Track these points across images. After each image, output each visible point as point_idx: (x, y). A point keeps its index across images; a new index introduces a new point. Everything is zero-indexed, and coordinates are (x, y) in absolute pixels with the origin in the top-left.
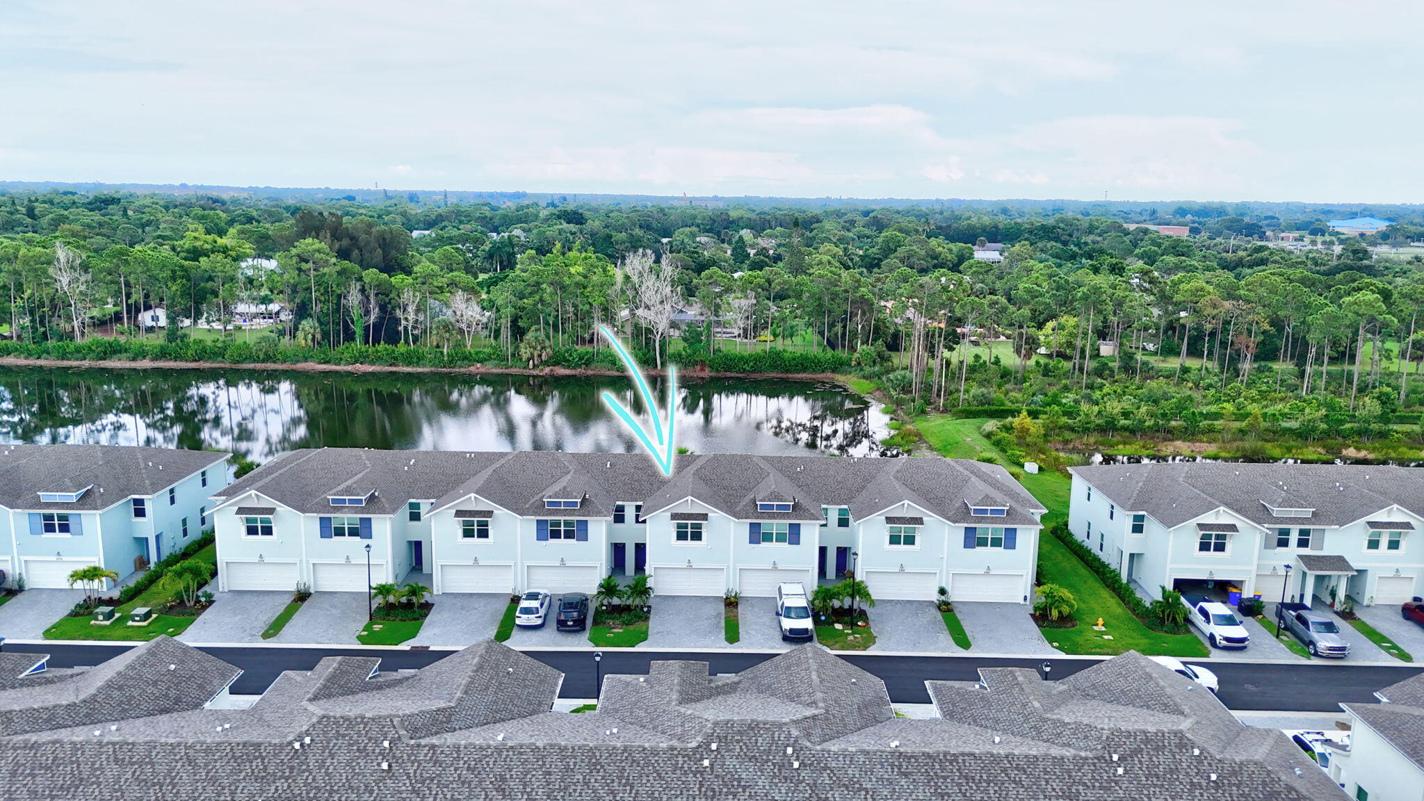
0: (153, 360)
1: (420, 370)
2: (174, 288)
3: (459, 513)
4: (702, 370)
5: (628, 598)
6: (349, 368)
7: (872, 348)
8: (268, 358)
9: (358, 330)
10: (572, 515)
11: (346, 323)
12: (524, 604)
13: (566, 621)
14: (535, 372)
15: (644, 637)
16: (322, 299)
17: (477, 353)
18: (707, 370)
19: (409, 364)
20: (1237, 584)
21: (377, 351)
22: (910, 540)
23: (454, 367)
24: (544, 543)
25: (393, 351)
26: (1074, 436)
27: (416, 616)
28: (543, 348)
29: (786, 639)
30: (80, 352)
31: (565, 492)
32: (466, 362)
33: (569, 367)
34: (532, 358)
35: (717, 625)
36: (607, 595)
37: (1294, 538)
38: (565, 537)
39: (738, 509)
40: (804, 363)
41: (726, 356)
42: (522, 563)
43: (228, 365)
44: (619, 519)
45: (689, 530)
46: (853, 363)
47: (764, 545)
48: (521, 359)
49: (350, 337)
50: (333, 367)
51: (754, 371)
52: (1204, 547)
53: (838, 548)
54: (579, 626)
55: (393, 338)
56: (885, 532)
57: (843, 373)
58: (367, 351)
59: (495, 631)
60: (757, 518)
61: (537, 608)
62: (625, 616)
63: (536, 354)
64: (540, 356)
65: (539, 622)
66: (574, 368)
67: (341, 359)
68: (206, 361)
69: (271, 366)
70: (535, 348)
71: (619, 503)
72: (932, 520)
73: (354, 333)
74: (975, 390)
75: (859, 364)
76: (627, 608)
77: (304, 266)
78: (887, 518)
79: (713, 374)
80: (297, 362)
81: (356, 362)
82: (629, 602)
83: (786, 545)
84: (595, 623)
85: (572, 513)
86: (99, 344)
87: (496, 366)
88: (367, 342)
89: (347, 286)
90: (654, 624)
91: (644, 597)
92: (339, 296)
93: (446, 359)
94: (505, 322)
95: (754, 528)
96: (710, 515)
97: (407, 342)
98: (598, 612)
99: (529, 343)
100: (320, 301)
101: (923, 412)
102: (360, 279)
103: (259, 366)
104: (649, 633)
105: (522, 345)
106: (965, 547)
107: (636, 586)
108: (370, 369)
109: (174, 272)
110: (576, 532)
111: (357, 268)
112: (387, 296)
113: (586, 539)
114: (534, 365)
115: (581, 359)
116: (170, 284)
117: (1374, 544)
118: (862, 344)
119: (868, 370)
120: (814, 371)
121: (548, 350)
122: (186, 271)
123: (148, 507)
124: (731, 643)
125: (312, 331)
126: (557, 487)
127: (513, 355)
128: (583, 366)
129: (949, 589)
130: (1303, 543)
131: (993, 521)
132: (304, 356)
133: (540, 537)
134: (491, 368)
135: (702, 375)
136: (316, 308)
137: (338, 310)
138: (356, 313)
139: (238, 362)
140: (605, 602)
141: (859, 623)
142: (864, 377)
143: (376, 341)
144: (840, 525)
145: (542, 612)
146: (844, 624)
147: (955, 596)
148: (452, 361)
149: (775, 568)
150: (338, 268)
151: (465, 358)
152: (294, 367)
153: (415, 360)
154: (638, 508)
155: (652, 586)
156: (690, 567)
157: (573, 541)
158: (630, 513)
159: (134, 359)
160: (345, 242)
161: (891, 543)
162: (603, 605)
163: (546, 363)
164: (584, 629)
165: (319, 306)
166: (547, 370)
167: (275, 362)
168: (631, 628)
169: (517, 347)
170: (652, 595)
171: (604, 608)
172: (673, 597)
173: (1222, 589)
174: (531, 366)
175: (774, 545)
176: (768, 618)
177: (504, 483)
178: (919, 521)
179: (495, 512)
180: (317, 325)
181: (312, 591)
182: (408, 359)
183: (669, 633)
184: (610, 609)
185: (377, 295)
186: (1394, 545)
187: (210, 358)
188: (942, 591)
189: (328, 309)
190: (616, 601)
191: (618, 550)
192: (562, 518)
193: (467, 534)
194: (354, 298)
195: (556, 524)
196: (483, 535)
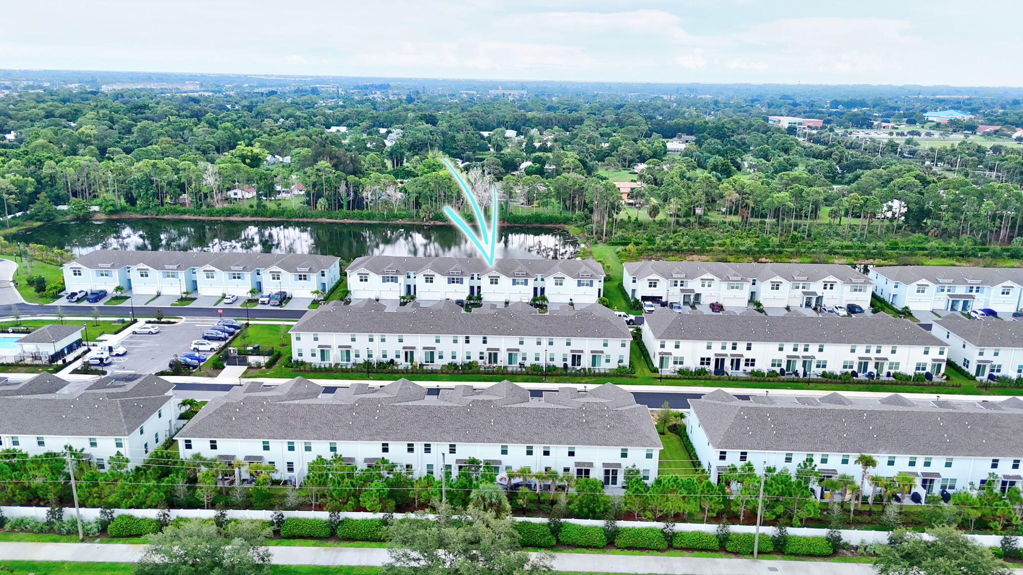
1: (374, 222)
2: (261, 184)
3: (424, 275)
4: (504, 223)
5: (476, 301)
6: (342, 221)
7: (582, 212)
8: (303, 216)
9: (345, 203)
11: (339, 200)
14: (427, 224)
17: (398, 214)
18: (506, 223)
19: (369, 219)
20: (661, 298)
21: (354, 213)
22: (561, 284)
23: (389, 221)
25: (362, 213)
26: (653, 253)
28: (430, 212)
30: (219, 213)
31: (456, 269)
33: (442, 221)
34: (425, 217)
36: (469, 300)
37: (679, 283)
38: (456, 283)
39: (509, 275)
40: (551, 220)
41: (514, 216)
42: (444, 291)
43: (285, 219)
44: (472, 278)
45: (494, 281)
46: (573, 220)
47: (517, 286)
48: (420, 217)
49: (341, 206)
50: (334, 221)
52: (650, 286)
53: (540, 287)
55: (361, 207)
56: (553, 281)
57: (568, 224)
58: (349, 213)
60: (515, 278)
62: (475, 305)
63: (427, 215)
64: (429, 216)
66: (444, 222)
67: (338, 217)
68: (275, 217)
69: (305, 220)
70: (426, 212)
71: (472, 273)
72: (568, 278)
73: (343, 204)
74: (619, 233)
75: (576, 220)
76: (476, 303)
77: (320, 174)
78: (555, 278)
79: (509, 225)
80: (317, 218)
81: (345, 218)
83: (523, 286)
85: (458, 276)
86: (227, 209)
87: (409, 220)
88: (349, 209)
89: (339, 183)
91: (480, 300)
92: (336, 188)
93: (385, 217)
94: (412, 199)
95: (514, 281)
96: (500, 276)
97: (367, 209)
98: (467, 304)
99: (423, 210)
100: (328, 190)
101: (596, 243)
102: (346, 179)
103: (300, 220)
105: (420, 211)
106: (578, 286)
107: (478, 298)
108: (352, 221)
109: (261, 176)
110: (460, 281)
111: (344, 174)
112: (358, 187)
113: (462, 284)
114: (426, 220)
116: (259, 182)
117: (703, 286)
118: (579, 210)
119: (579, 223)
120: (555, 224)
121: (432, 213)
122: (266, 176)
123: (326, 273)
125: (324, 204)
126: (453, 268)
127: (416, 216)
129: (573, 299)
130: (682, 285)
131: (587, 278)
132: (320, 215)
133: (449, 283)
134: (407, 222)
135: (504, 225)
136: (326, 193)
137: (335, 194)
138: (344, 195)
139: (290, 218)
141: (545, 308)
142: (578, 227)
143: (353, 209)
144: (541, 280)
146: (540, 308)
147: (573, 302)
148: (388, 218)
149: (520, 293)
150: (336, 175)
151: (394, 217)
152: (314, 220)
153: (372, 217)
154: (478, 274)
155: (483, 298)
156: (495, 293)
157: (458, 284)
158: (476, 277)
159: (243, 217)
160: (335, 160)
161: (556, 285)
162: (468, 302)
163: (432, 220)
166: (432, 222)
167: (306, 218)
169: (418, 212)
170: (483, 300)
172: (490, 301)
173: (655, 299)
174: (424, 221)
175: (520, 286)
178: (564, 278)
179: (435, 275)
180: (326, 201)
181: (379, 298)
182: (369, 217)
184: (470, 304)
185: (353, 187)
186: (709, 286)
187: (277, 216)
188: (571, 300)
189: (331, 194)
190: (472, 302)
191: (472, 288)
192: (455, 277)
193: (427, 281)
194: (343, 189)
195: (453, 279)
196: (432, 282)
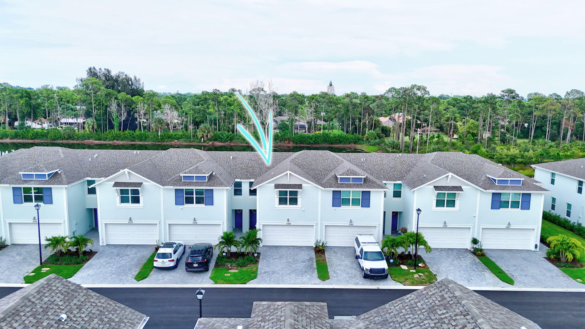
0: (11, 139)
1: (146, 143)
2: (22, 102)
3: (118, 185)
4: (289, 143)
5: (243, 246)
6: (111, 142)
7: (374, 132)
8: (70, 138)
9: (116, 124)
10: (201, 186)
11: (109, 119)
12: (161, 251)
13: (192, 264)
14: (204, 144)
15: (253, 276)
16: (97, 107)
17: (175, 135)
18: (291, 143)
19: (141, 140)
21: (125, 134)
22: (451, 203)
23: (164, 142)
24: (181, 207)
25: (133, 134)
27: (78, 261)
28: (209, 132)
29: (366, 276)
31: (197, 170)
32: (170, 139)
33: (222, 142)
34: (203, 137)
35: (311, 267)
36: (227, 244)
38: (196, 203)
39: (324, 182)
40: (340, 139)
41: (301, 136)
42: (165, 222)
43: (49, 142)
44: (238, 192)
45: (288, 196)
46: (365, 139)
47: (343, 207)
48: (197, 138)
49: (112, 127)
50: (103, 142)
51: (315, 143)
53: (393, 212)
54: (204, 267)
55: (134, 128)
56: (432, 197)
57: (359, 144)
58: (120, 134)
59: (137, 272)
60: (339, 187)
61: (171, 254)
62: (240, 260)
63: (205, 134)
64: (207, 136)
65: (172, 264)
66: (224, 142)
67: (107, 138)
68: (38, 139)
69: (71, 142)
70: (204, 132)
71: (237, 180)
72: (468, 188)
73: (114, 125)
74: (434, 146)
75: (368, 139)
76: (242, 255)
77: (89, 92)
78: (434, 187)
79: (295, 145)
80: (85, 139)
81: (114, 139)
82: (243, 250)
83: (359, 208)
84: (217, 265)
85: (201, 184)
87: (185, 141)
88: (120, 130)
89: (110, 102)
90: (262, 265)
91: (255, 246)
92: (106, 106)
93: (159, 138)
94: (190, 120)
96: (303, 185)
97: (140, 129)
98: (220, 258)
99: (201, 130)
100: (97, 109)
102: (117, 98)
103: (65, 142)
104: (259, 272)
105: (198, 131)
106: (492, 208)
107: (249, 237)
108: (121, 143)
110: (205, 199)
111: (115, 92)
112: (131, 106)
113: (212, 204)
114: (204, 141)
115: (227, 138)
116: (19, 100)
118: (369, 130)
119: (373, 141)
120: (345, 144)
121: (211, 133)
122: (29, 94)
124: (323, 280)
125: (92, 124)
126: (192, 168)
127: (194, 136)
128: (229, 141)
129: (479, 239)
131: (513, 188)
132: (88, 137)
133: (178, 202)
134: (183, 142)
135: (288, 145)
136: (95, 113)
137: (105, 113)
138: (114, 116)
139: (54, 140)
140: (225, 250)
141: (420, 265)
142: (371, 145)
143: (125, 129)
144: (394, 196)
145: (175, 257)
146: (409, 265)
147: (486, 244)
148: (162, 139)
149: (351, 225)
150: (106, 92)
151: (169, 137)
152: (82, 142)
153: (144, 138)
154: (251, 184)
155: (261, 237)
156: (289, 225)
157: (202, 206)
158: (245, 188)
160: (112, 82)
161: (437, 205)
162: (224, 252)
163: (210, 140)
164: (207, 270)
165: (96, 111)
166: (211, 143)
167: (73, 140)
168: (244, 269)
169: (196, 132)
170: (261, 245)
171: (224, 254)
172: (276, 247)
174: (202, 141)
176: (348, 262)
177: (156, 167)
178: (460, 189)
179: (144, 183)
180: (95, 121)
181: (8, 243)
182: (140, 138)
183: (273, 272)
184: (229, 255)
185: (125, 106)
187: (40, 138)
188: (475, 241)
189: (100, 113)
190: (233, 249)
191: (237, 214)
192: (194, 188)
193: (124, 200)
194: (113, 108)
195: (191, 192)
196: (136, 200)
